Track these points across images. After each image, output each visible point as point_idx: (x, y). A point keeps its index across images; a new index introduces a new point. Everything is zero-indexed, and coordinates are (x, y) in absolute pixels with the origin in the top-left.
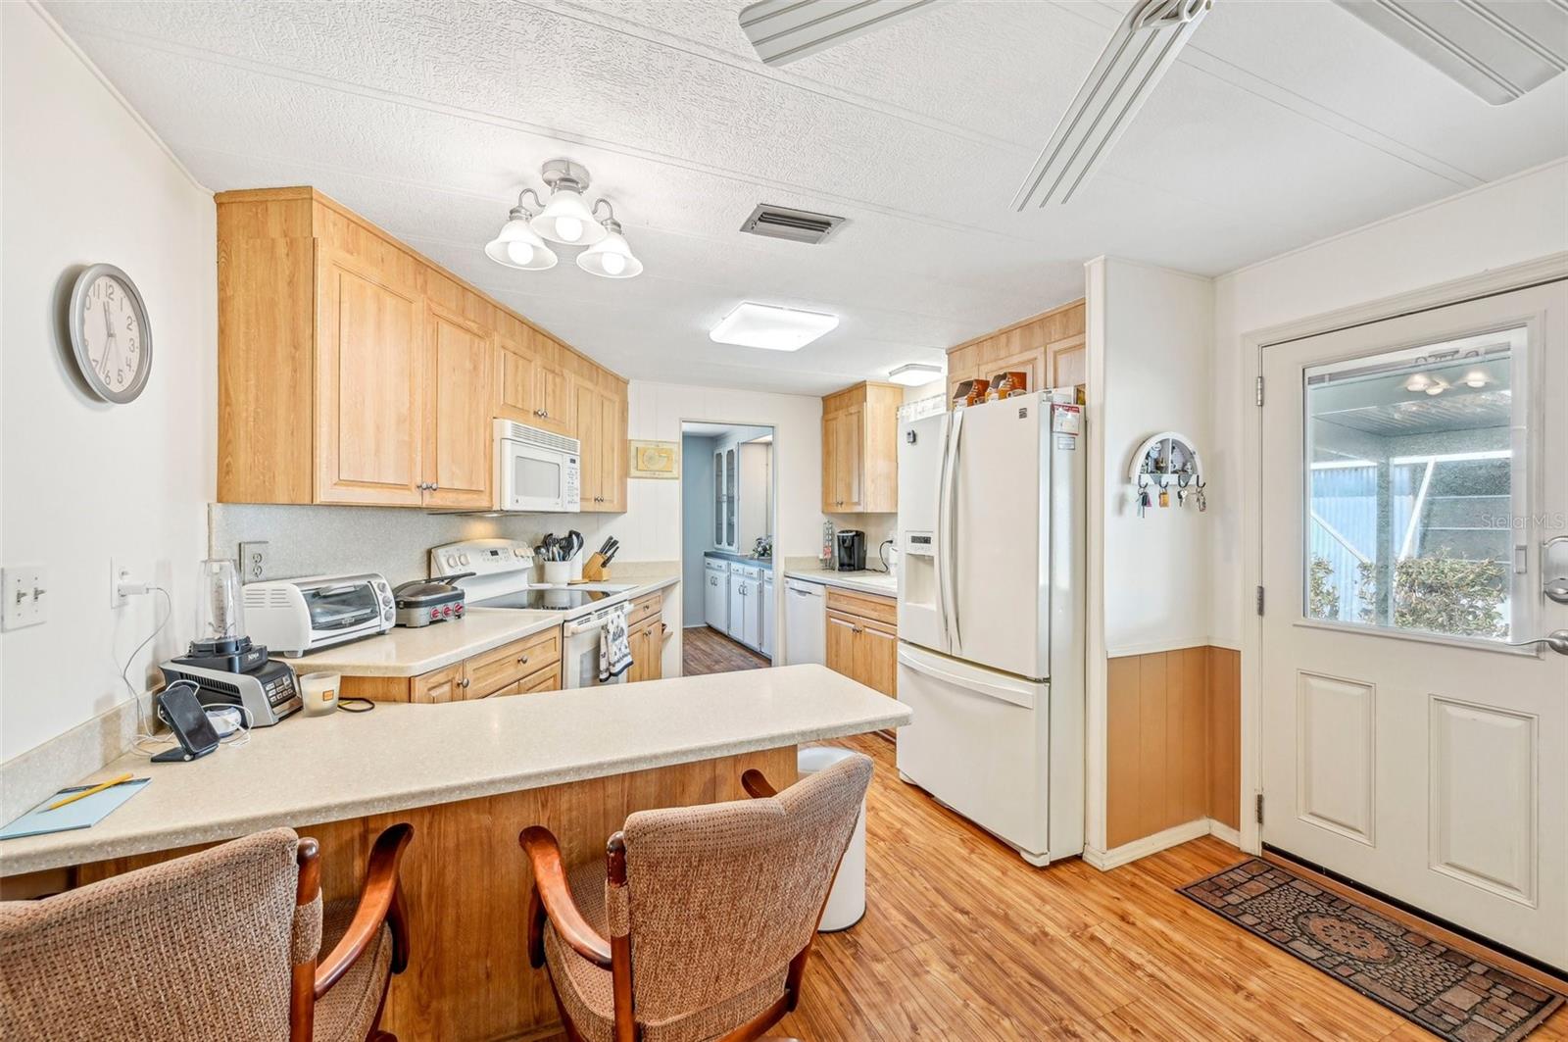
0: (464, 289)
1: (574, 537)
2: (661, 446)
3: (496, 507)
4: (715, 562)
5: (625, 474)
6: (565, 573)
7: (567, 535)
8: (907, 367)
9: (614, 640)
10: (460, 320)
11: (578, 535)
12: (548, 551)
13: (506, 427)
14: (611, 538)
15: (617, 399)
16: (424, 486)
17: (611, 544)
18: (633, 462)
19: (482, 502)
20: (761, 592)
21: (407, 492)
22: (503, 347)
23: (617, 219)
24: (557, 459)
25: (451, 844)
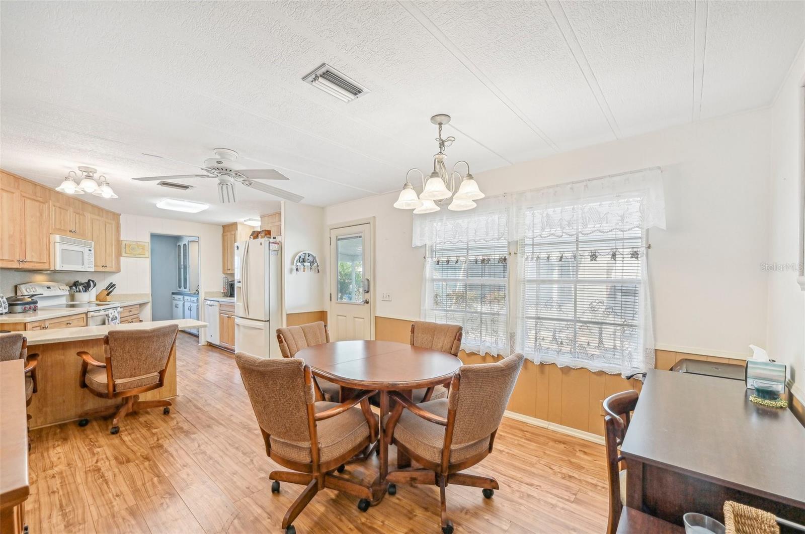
0: (35, 184)
1: (91, 282)
2: (139, 243)
3: (52, 268)
4: (177, 297)
5: (119, 254)
6: (87, 298)
7: (87, 281)
8: (250, 219)
9: (112, 320)
10: (34, 198)
11: (93, 281)
12: (76, 288)
13: (57, 238)
14: (112, 283)
15: (114, 223)
16: (21, 260)
17: (112, 286)
18: (123, 250)
19: (46, 267)
20: (198, 308)
21: (13, 263)
22: (55, 206)
23: (108, 181)
24: (81, 249)
25: (49, 363)
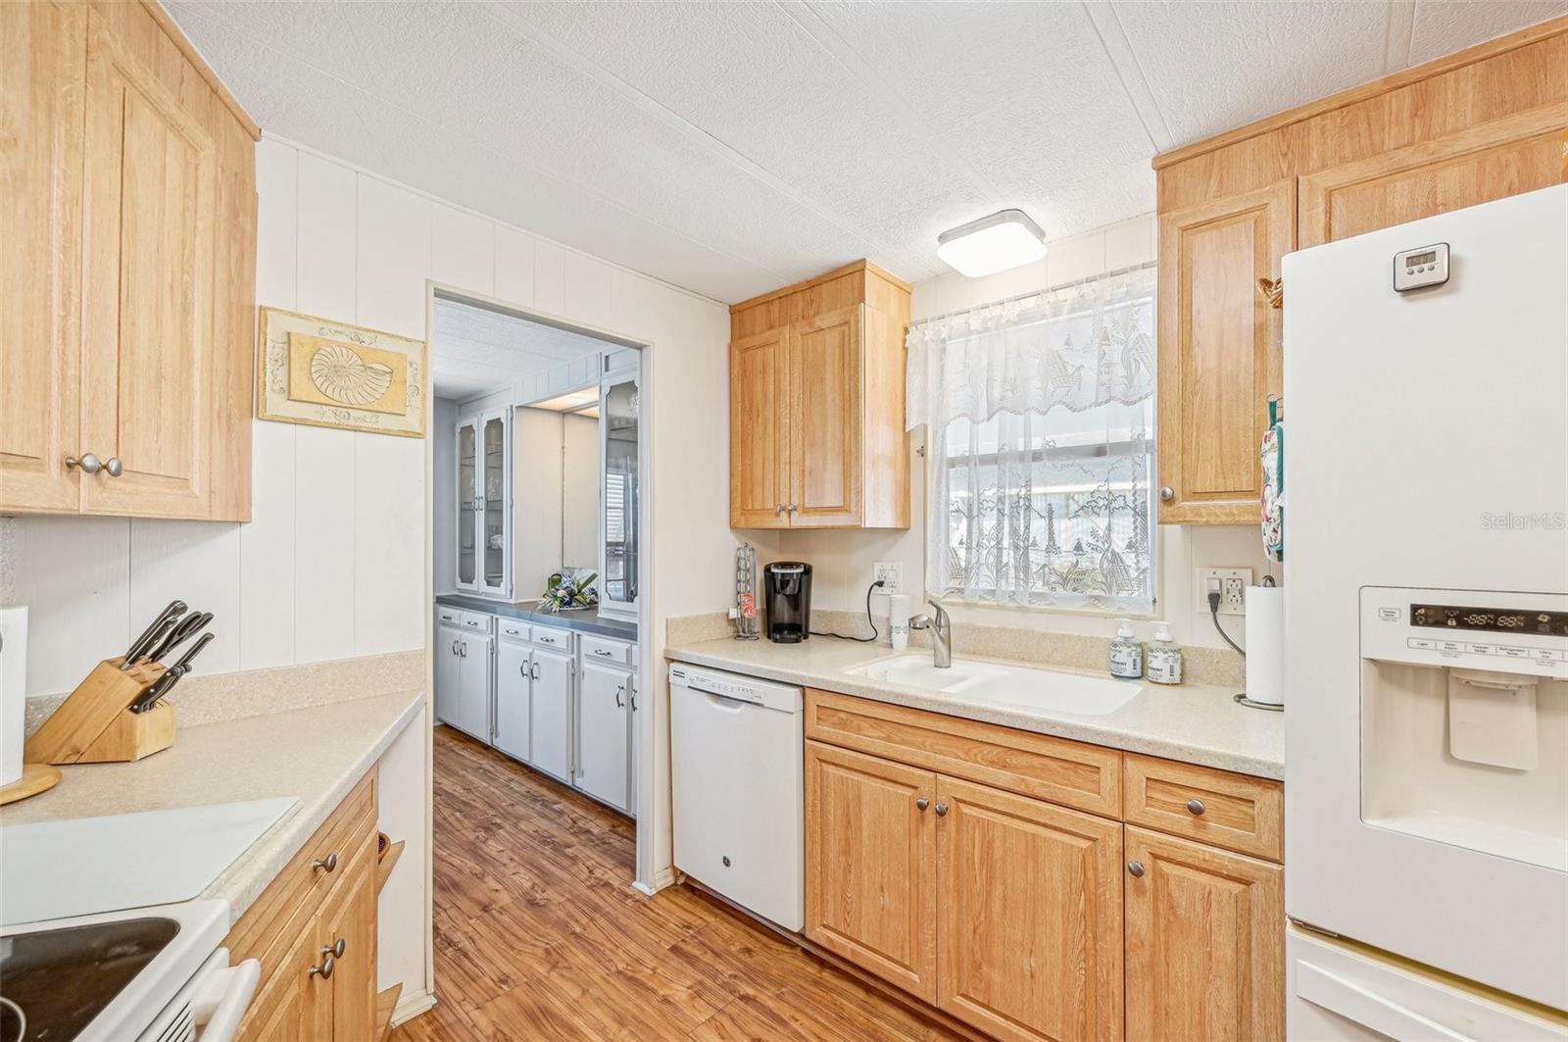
2: (368, 342)
4: (459, 615)
5: (246, 405)
14: (176, 608)
17: (179, 628)
18: (272, 377)
20: (575, 675)
